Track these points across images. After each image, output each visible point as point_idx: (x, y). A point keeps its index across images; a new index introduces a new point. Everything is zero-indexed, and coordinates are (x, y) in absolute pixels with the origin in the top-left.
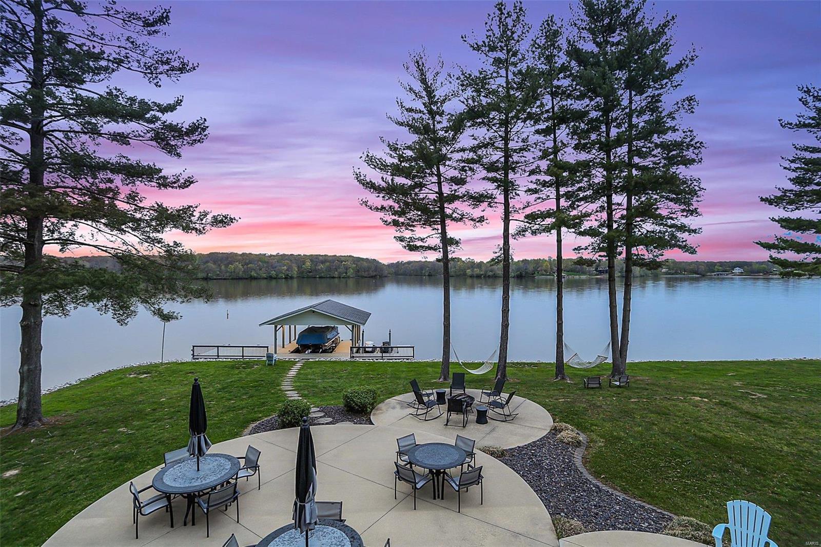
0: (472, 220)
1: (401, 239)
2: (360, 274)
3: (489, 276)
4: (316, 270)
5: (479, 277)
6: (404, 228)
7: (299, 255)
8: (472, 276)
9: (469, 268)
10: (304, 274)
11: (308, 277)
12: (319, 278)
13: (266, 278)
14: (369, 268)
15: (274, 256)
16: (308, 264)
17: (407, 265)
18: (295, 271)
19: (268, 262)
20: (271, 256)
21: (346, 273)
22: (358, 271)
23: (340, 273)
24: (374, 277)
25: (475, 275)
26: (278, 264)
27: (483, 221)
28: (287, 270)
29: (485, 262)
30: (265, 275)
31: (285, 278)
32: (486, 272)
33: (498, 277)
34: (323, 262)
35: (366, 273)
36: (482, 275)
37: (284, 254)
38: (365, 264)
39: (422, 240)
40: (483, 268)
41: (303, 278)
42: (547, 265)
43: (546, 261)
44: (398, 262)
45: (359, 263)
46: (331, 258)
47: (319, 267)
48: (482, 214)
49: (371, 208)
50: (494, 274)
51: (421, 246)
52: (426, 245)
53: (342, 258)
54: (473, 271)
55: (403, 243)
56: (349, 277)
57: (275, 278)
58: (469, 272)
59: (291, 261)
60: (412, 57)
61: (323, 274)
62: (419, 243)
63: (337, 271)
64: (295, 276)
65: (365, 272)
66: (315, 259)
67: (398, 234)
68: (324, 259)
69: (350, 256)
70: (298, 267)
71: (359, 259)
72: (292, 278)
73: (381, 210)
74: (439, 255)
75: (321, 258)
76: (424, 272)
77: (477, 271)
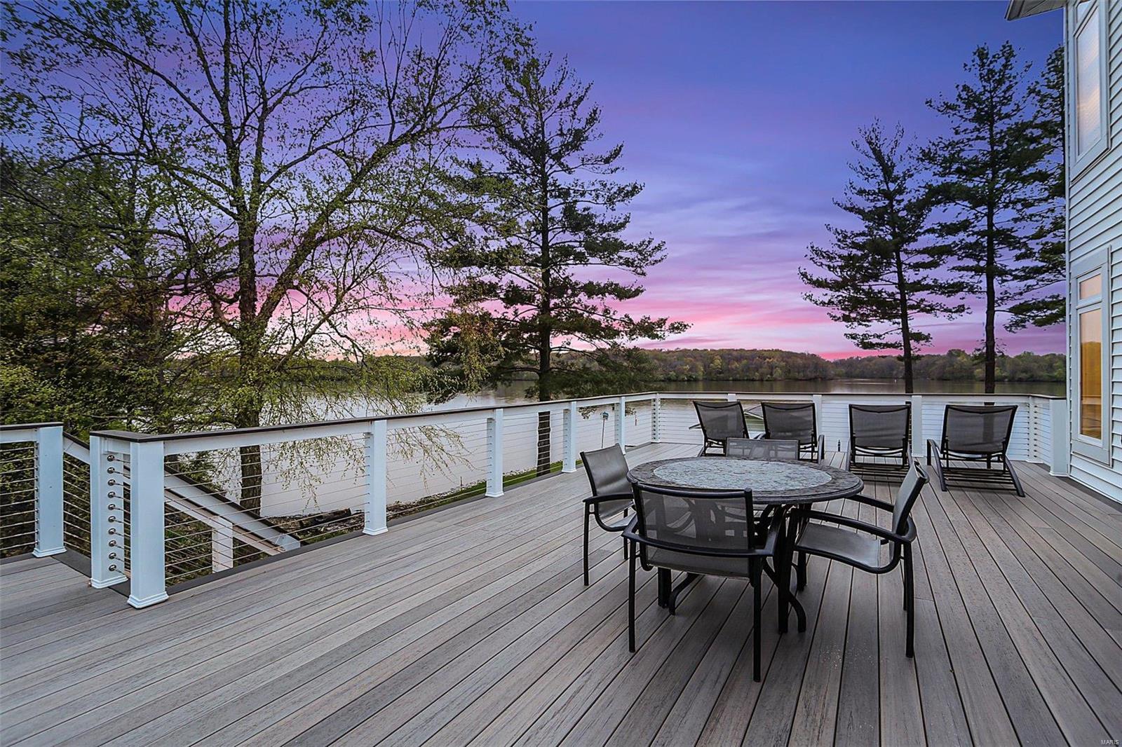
0: (946, 310)
1: (853, 337)
2: (791, 375)
3: (1020, 380)
4: (729, 370)
6: (856, 324)
7: (705, 350)
10: (713, 374)
11: (718, 380)
12: (733, 380)
13: (663, 381)
14: (805, 367)
15: (672, 351)
16: (718, 362)
17: (866, 362)
18: (700, 374)
19: (665, 360)
20: (669, 352)
21: (771, 374)
22: (789, 371)
23: (762, 374)
24: (814, 380)
26: (679, 362)
27: (963, 311)
28: (690, 370)
29: (1012, 356)
30: (661, 377)
31: (688, 381)
32: (1014, 372)
34: (738, 359)
35: (802, 374)
36: (1006, 377)
37: (686, 350)
38: (800, 361)
39: (879, 337)
40: (1010, 367)
41: (712, 380)
44: (851, 358)
45: (790, 360)
46: (749, 354)
47: (733, 366)
48: (962, 302)
49: (816, 303)
50: (1032, 376)
51: (877, 344)
52: (884, 342)
53: (765, 354)
55: (856, 341)
56: (775, 380)
57: (674, 381)
59: (695, 358)
60: (863, 132)
61: (738, 376)
62: (875, 341)
63: (757, 371)
64: (701, 378)
65: (799, 373)
66: (728, 355)
67: (850, 331)
68: (740, 355)
69: (777, 350)
70: (705, 367)
71: (790, 355)
72: (696, 380)
73: (828, 304)
74: (901, 352)
75: (735, 353)
76: (895, 372)
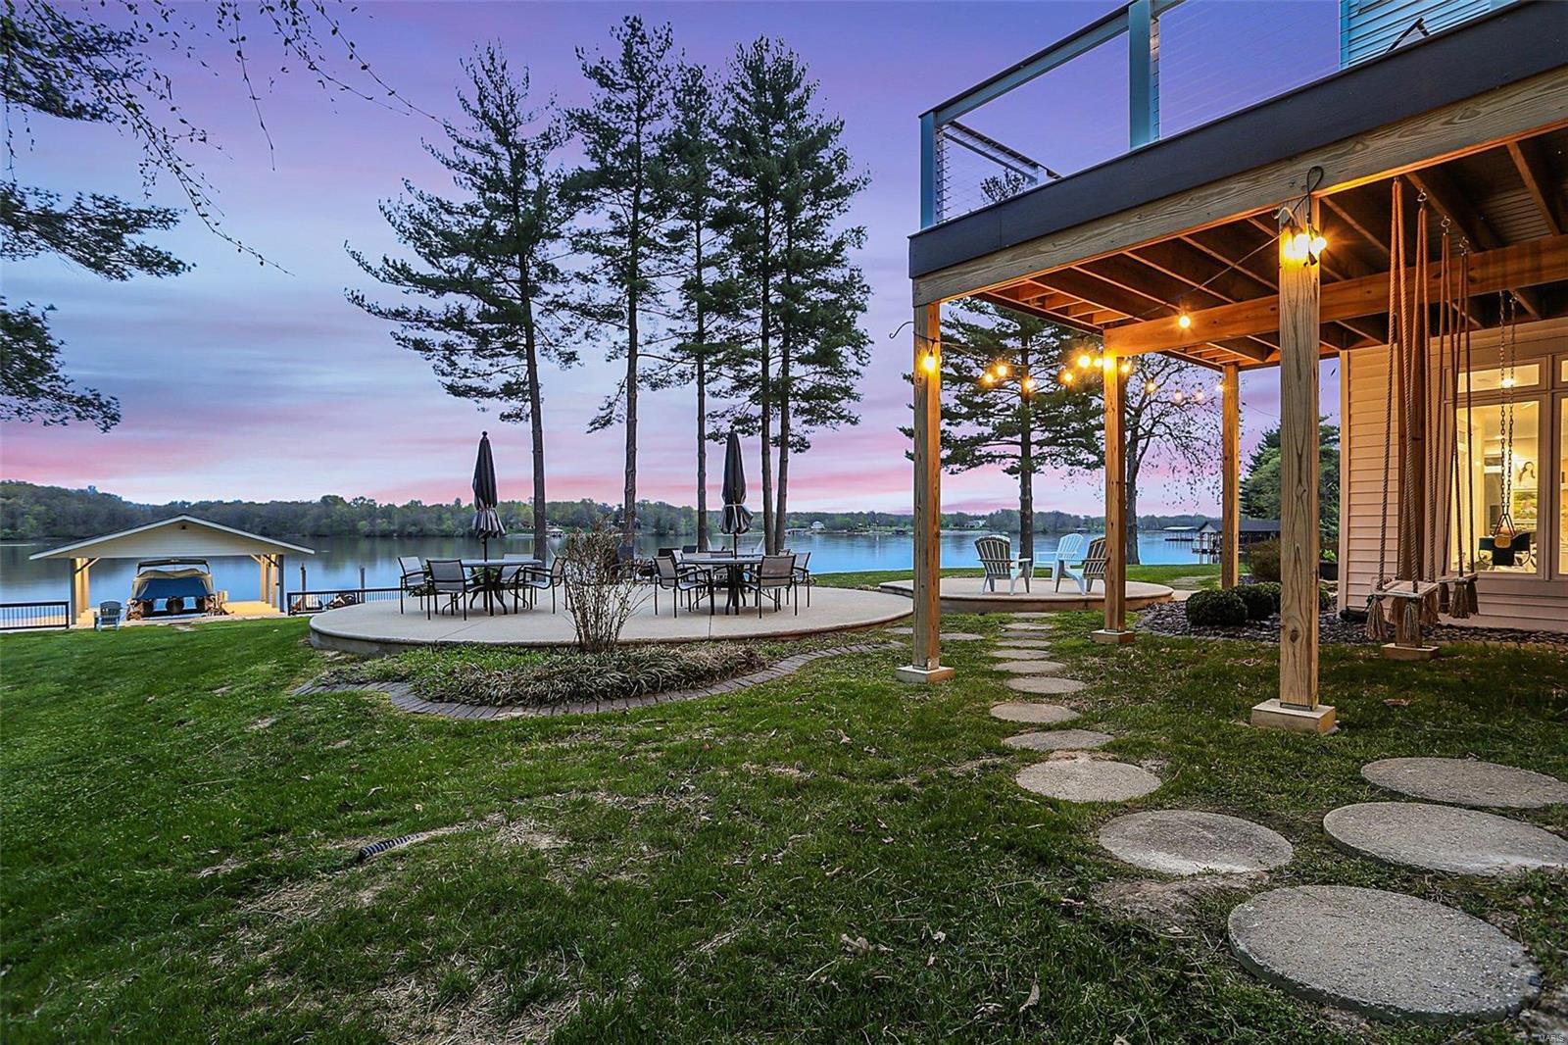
5: (386, 536)
8: (369, 536)
9: (363, 518)
25: (377, 534)
29: (398, 506)
32: (403, 525)
33: (430, 536)
36: (394, 531)
40: (397, 519)
42: (528, 513)
43: (525, 505)
54: (372, 524)
58: (364, 525)
62: (476, 383)
65: (76, 524)
73: (397, 315)
77: (382, 524)
